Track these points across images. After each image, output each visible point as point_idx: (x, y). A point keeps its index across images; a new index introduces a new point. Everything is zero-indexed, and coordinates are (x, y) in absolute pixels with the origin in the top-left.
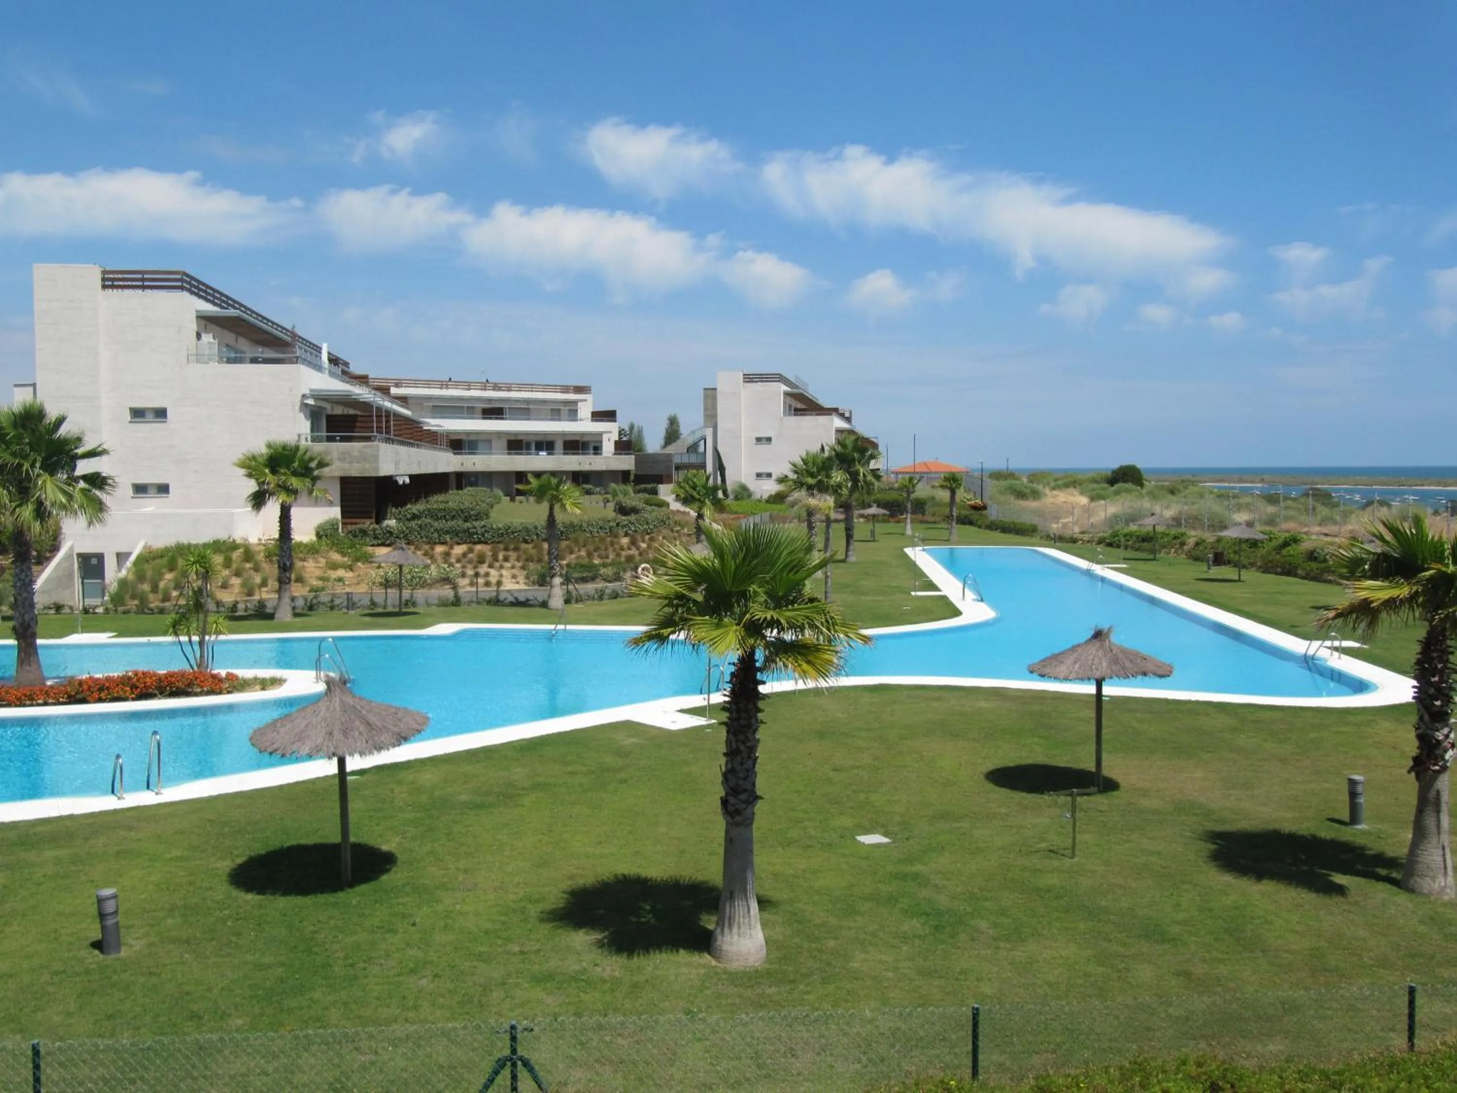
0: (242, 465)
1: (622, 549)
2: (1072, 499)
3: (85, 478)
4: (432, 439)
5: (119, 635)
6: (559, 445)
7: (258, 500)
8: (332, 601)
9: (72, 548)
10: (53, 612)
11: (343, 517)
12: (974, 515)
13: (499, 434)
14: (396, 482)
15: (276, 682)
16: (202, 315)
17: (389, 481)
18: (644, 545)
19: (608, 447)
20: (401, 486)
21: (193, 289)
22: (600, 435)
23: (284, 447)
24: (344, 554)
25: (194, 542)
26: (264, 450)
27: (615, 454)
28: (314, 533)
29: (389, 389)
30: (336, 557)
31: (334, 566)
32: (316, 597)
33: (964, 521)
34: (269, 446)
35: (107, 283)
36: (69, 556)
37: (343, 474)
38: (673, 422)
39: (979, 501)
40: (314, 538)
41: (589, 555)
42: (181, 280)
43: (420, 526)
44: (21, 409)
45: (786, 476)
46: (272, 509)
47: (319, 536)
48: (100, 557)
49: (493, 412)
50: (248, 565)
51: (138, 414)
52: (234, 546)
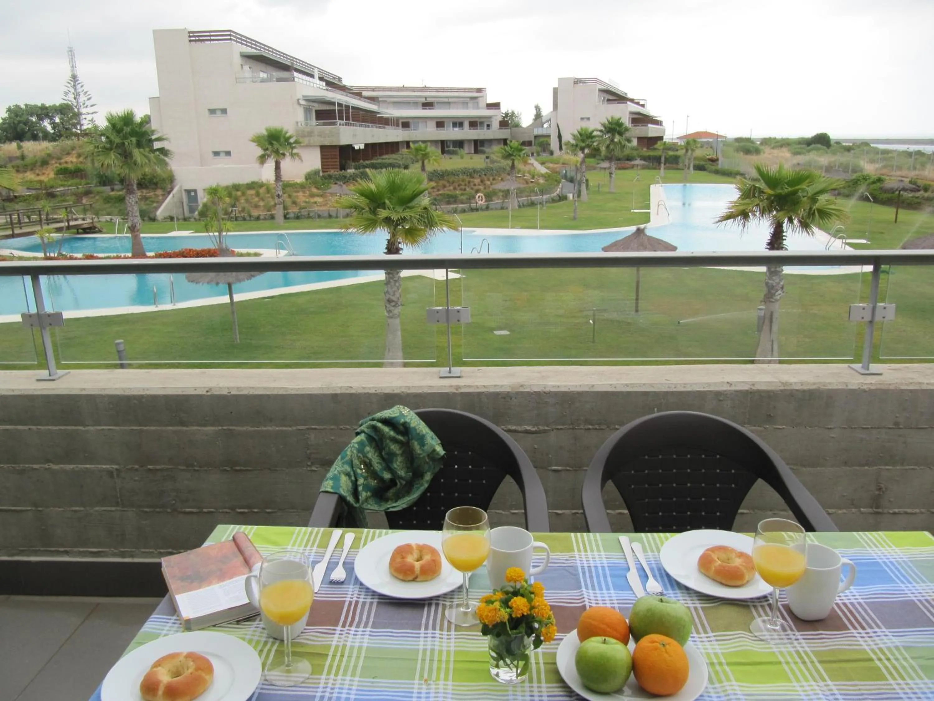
0: (253, 141)
1: (475, 185)
2: (781, 154)
3: (158, 150)
4: (385, 122)
5: (196, 232)
6: (466, 124)
7: (263, 159)
8: (309, 214)
9: (181, 187)
10: (169, 220)
11: (322, 168)
12: (708, 165)
13: (431, 118)
14: (354, 148)
15: (256, 255)
16: (245, 54)
17: (350, 147)
18: (489, 183)
19: (495, 125)
20: (357, 150)
21: (238, 40)
22: (490, 117)
23: (276, 130)
24: (318, 189)
25: (241, 183)
26: (265, 133)
27: (500, 129)
28: (304, 177)
29: (361, 93)
30: (315, 190)
31: (312, 196)
32: (300, 212)
33: (700, 168)
34: (267, 130)
35: (192, 39)
36: (180, 191)
37: (321, 144)
38: (537, 108)
39: (714, 156)
40: (304, 180)
41: (455, 189)
42: (230, 35)
43: (361, 173)
44: (123, 114)
45: (569, 142)
46: (270, 165)
47: (306, 179)
48: (195, 191)
49: (427, 105)
50: (269, 195)
51: (212, 112)
52: (261, 185)
